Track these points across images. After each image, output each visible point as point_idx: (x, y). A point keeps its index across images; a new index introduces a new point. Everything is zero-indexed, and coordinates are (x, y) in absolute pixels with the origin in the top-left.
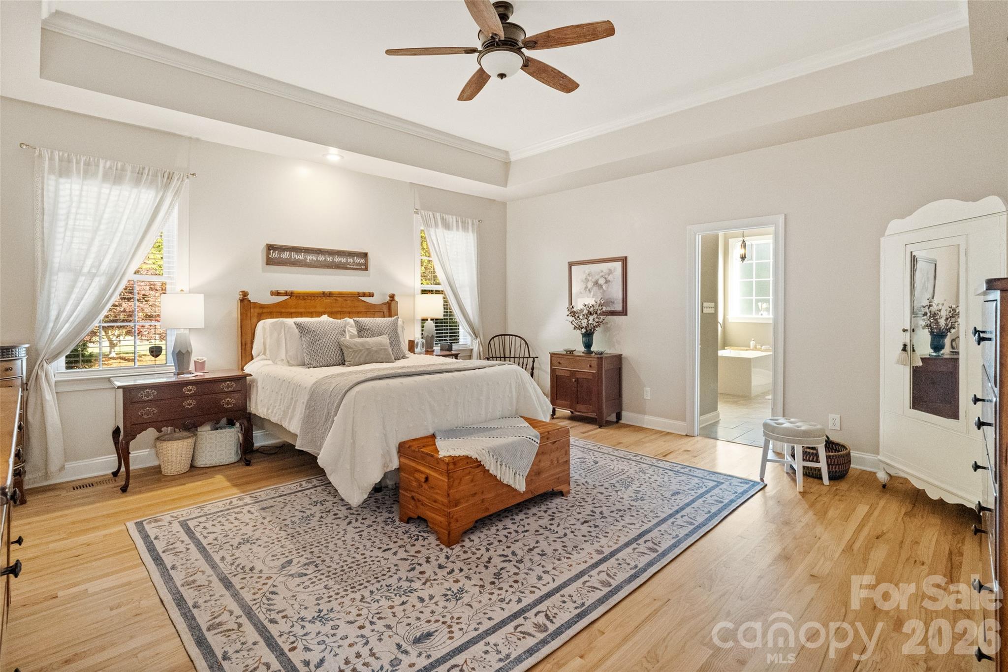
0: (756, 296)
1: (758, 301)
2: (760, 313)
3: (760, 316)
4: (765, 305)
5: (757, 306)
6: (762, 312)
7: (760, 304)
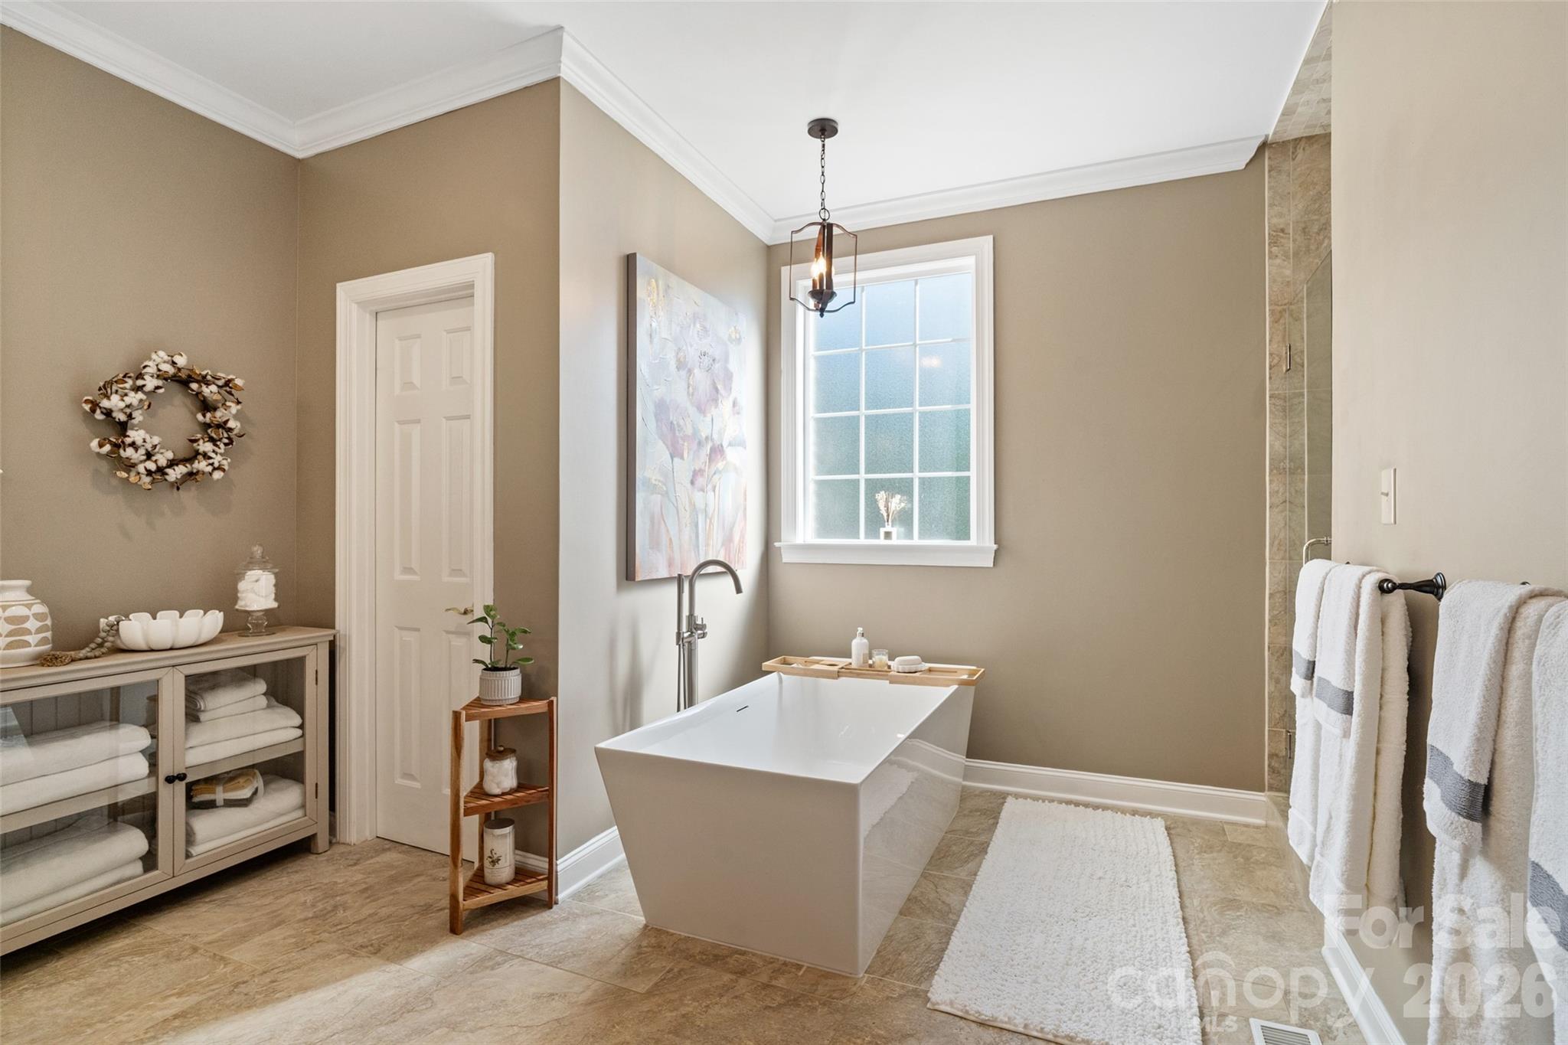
0: (867, 472)
1: (873, 487)
2: (882, 531)
3: (882, 541)
4: (897, 503)
5: (872, 503)
6: (888, 528)
7: (881, 496)
